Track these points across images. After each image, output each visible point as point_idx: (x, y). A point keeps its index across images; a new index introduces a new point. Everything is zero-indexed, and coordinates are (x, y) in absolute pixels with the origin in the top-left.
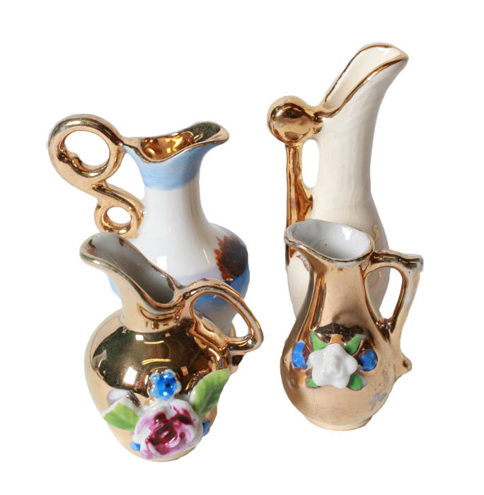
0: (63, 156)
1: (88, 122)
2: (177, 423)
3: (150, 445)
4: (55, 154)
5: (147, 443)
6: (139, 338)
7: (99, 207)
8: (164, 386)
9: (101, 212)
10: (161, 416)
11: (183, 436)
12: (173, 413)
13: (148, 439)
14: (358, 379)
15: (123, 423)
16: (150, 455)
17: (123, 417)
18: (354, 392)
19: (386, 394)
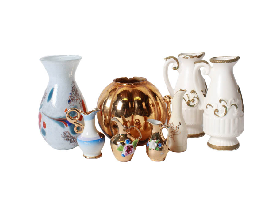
4: (67, 116)
6: (121, 135)
10: (128, 146)
11: (132, 150)
13: (126, 151)
14: (158, 148)
15: (121, 150)
16: (126, 155)
17: (121, 148)
18: (157, 151)
19: (164, 154)
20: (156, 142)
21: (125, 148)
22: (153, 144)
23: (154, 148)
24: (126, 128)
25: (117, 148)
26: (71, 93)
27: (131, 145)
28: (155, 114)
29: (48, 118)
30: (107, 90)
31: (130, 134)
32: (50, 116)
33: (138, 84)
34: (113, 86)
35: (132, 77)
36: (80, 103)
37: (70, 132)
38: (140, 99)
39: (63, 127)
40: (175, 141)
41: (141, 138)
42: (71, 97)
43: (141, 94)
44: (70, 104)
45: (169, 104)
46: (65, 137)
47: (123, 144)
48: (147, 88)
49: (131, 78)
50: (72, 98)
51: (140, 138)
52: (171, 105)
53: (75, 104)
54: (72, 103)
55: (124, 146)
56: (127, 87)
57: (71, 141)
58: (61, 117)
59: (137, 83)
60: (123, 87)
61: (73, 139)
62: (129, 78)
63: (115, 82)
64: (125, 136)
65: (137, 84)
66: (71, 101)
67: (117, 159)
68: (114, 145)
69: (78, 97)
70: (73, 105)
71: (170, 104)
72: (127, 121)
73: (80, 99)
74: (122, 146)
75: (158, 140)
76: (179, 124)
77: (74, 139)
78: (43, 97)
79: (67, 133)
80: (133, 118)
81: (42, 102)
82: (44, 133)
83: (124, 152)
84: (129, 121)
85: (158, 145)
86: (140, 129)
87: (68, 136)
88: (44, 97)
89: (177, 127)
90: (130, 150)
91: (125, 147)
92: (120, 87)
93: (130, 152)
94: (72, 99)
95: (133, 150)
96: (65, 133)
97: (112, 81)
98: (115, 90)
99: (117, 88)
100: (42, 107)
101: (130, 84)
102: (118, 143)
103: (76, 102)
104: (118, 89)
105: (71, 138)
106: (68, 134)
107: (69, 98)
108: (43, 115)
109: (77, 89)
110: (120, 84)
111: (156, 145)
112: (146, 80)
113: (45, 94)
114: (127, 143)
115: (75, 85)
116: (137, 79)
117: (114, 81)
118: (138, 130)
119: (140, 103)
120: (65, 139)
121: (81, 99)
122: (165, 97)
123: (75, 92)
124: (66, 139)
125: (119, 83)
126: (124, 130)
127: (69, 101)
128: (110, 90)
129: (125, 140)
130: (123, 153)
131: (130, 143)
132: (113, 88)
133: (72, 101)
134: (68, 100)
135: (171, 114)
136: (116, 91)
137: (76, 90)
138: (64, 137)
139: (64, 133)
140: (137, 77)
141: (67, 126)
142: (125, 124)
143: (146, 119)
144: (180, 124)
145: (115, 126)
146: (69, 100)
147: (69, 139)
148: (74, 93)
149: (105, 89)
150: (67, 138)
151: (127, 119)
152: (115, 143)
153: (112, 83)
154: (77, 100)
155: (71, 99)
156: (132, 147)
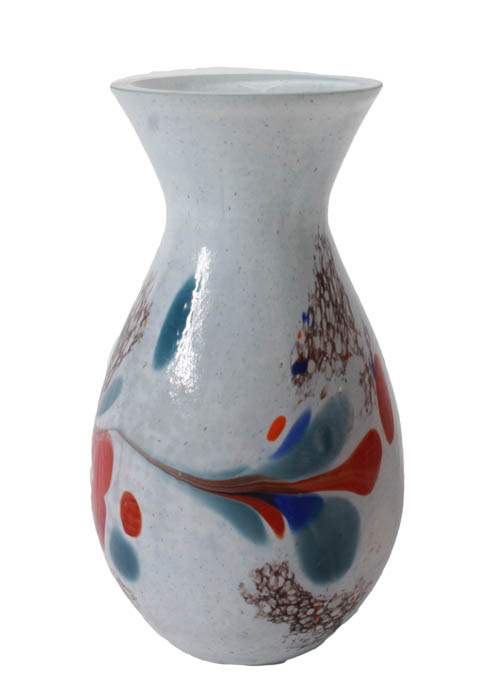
26: (311, 310)
29: (153, 470)
32: (172, 460)
36: (361, 381)
37: (296, 567)
39: (258, 536)
42: (309, 336)
44: (305, 388)
46: (266, 598)
50: (318, 343)
53: (335, 388)
54: (318, 380)
57: (297, 619)
58: (245, 473)
61: (311, 611)
66: (311, 365)
69: (352, 342)
70: (323, 396)
73: (362, 354)
77: (320, 611)
78: (127, 333)
79: (277, 574)
81: (114, 366)
82: (126, 563)
87: (284, 595)
88: (131, 336)
94: (317, 355)
96: (267, 573)
100: (121, 398)
103: (343, 372)
105: (298, 605)
106: (281, 580)
107: (298, 345)
108: (120, 450)
109: (346, 290)
113: (141, 313)
115: (331, 262)
120: (260, 614)
121: (366, 352)
123: (335, 305)
124: (268, 609)
127: (299, 368)
133: (319, 367)
134: (295, 358)
137: (342, 293)
138: (257, 601)
139: (260, 572)
141: (279, 531)
146: (301, 356)
147: (291, 609)
148: (330, 312)
150: (273, 602)
154: (345, 358)
155: (312, 356)
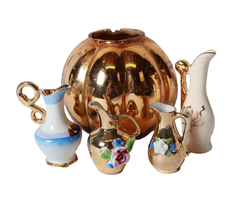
0: (21, 94)
1: (28, 83)
2: (123, 153)
3: (116, 161)
4: (18, 94)
5: (115, 160)
6: (105, 130)
7: (32, 112)
8: (118, 143)
9: (33, 113)
10: (119, 151)
11: (125, 157)
12: (122, 150)
13: (116, 159)
14: (169, 152)
15: (106, 157)
16: (116, 165)
17: (106, 154)
18: (167, 157)
19: (179, 161)
20: (166, 143)
21: (115, 154)
22: (162, 146)
23: (163, 153)
24: (114, 118)
25: (100, 155)
27: (123, 148)
28: (161, 92)
30: (79, 52)
31: (121, 129)
33: (132, 42)
34: (89, 45)
35: (119, 30)
38: (134, 66)
40: (194, 136)
41: (139, 133)
43: (137, 58)
45: (184, 73)
47: (110, 146)
48: (146, 48)
49: (117, 31)
51: (137, 134)
52: (188, 76)
55: (112, 150)
56: (112, 46)
59: (130, 39)
60: (106, 47)
62: (113, 31)
63: (91, 39)
64: (114, 134)
65: (129, 42)
67: (100, 170)
68: (94, 148)
71: (186, 75)
72: (114, 105)
74: (108, 150)
75: (170, 139)
76: (202, 109)
80: (124, 99)
83: (113, 160)
84: (117, 105)
85: (169, 147)
86: (136, 116)
89: (199, 113)
90: (122, 158)
91: (113, 153)
92: (101, 46)
93: (123, 160)
95: (127, 158)
97: (85, 36)
98: (92, 52)
99: (95, 49)
101: (118, 43)
102: (102, 144)
104: (98, 51)
110: (100, 42)
111: (166, 147)
112: (143, 34)
114: (117, 145)
116: (127, 33)
117: (89, 36)
118: (133, 120)
119: (135, 73)
122: (178, 63)
125: (99, 40)
126: (111, 123)
128: (83, 53)
129: (114, 140)
130: (110, 163)
131: (122, 146)
132: (89, 48)
135: (188, 91)
136: (94, 54)
140: (127, 30)
142: (111, 110)
143: (145, 102)
144: (204, 109)
145: (94, 114)
149: (75, 49)
151: (114, 102)
152: (96, 144)
153: (87, 39)
156: (125, 152)
